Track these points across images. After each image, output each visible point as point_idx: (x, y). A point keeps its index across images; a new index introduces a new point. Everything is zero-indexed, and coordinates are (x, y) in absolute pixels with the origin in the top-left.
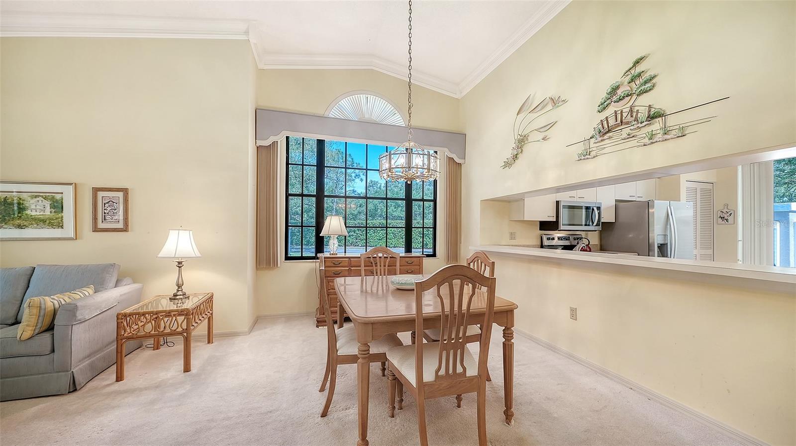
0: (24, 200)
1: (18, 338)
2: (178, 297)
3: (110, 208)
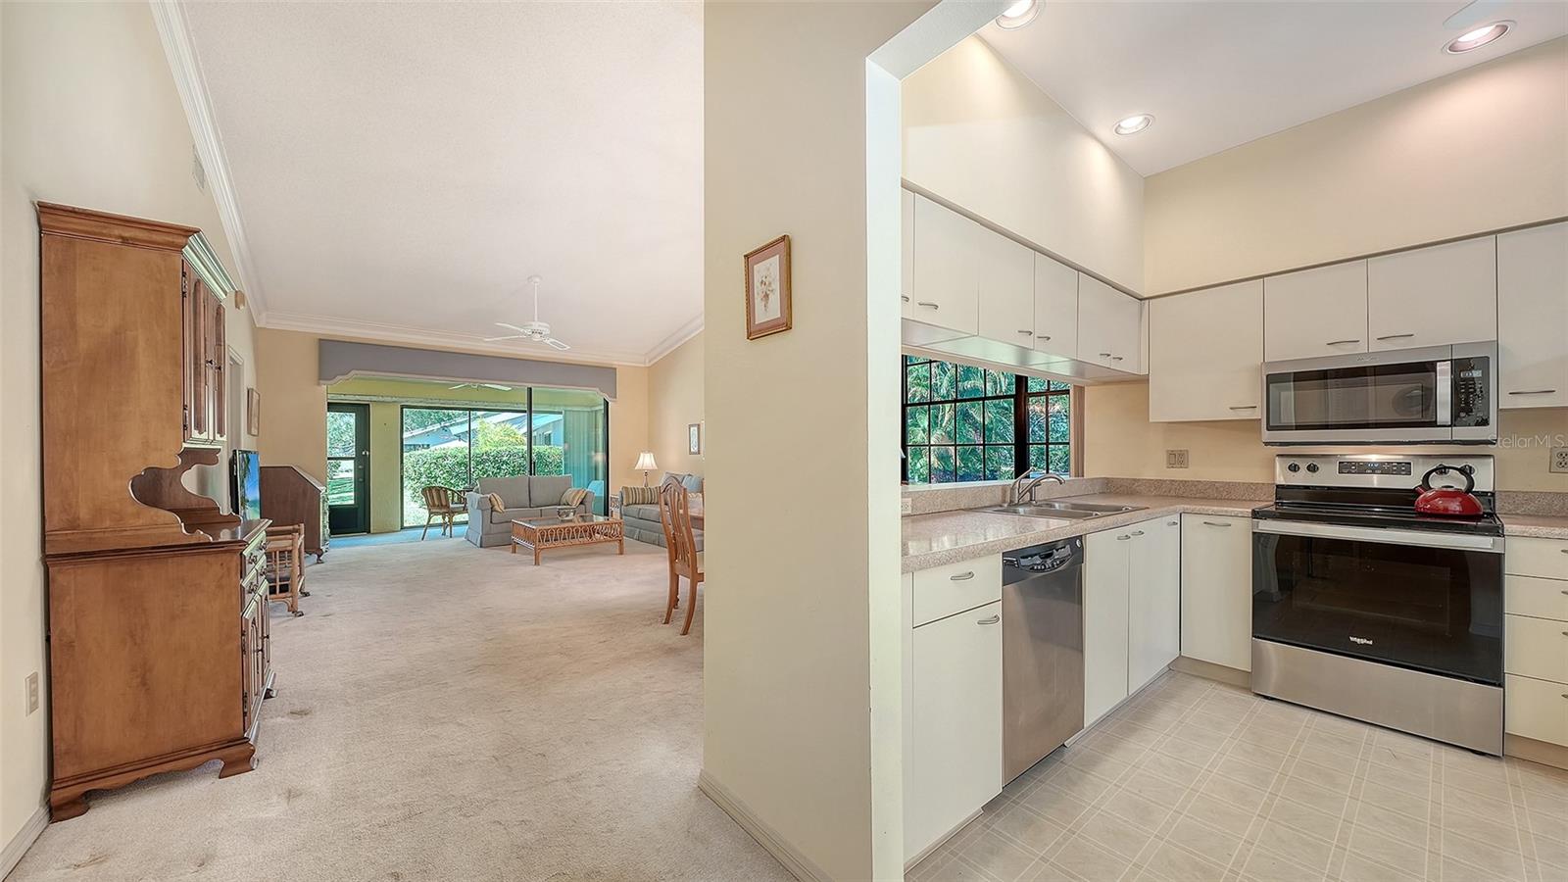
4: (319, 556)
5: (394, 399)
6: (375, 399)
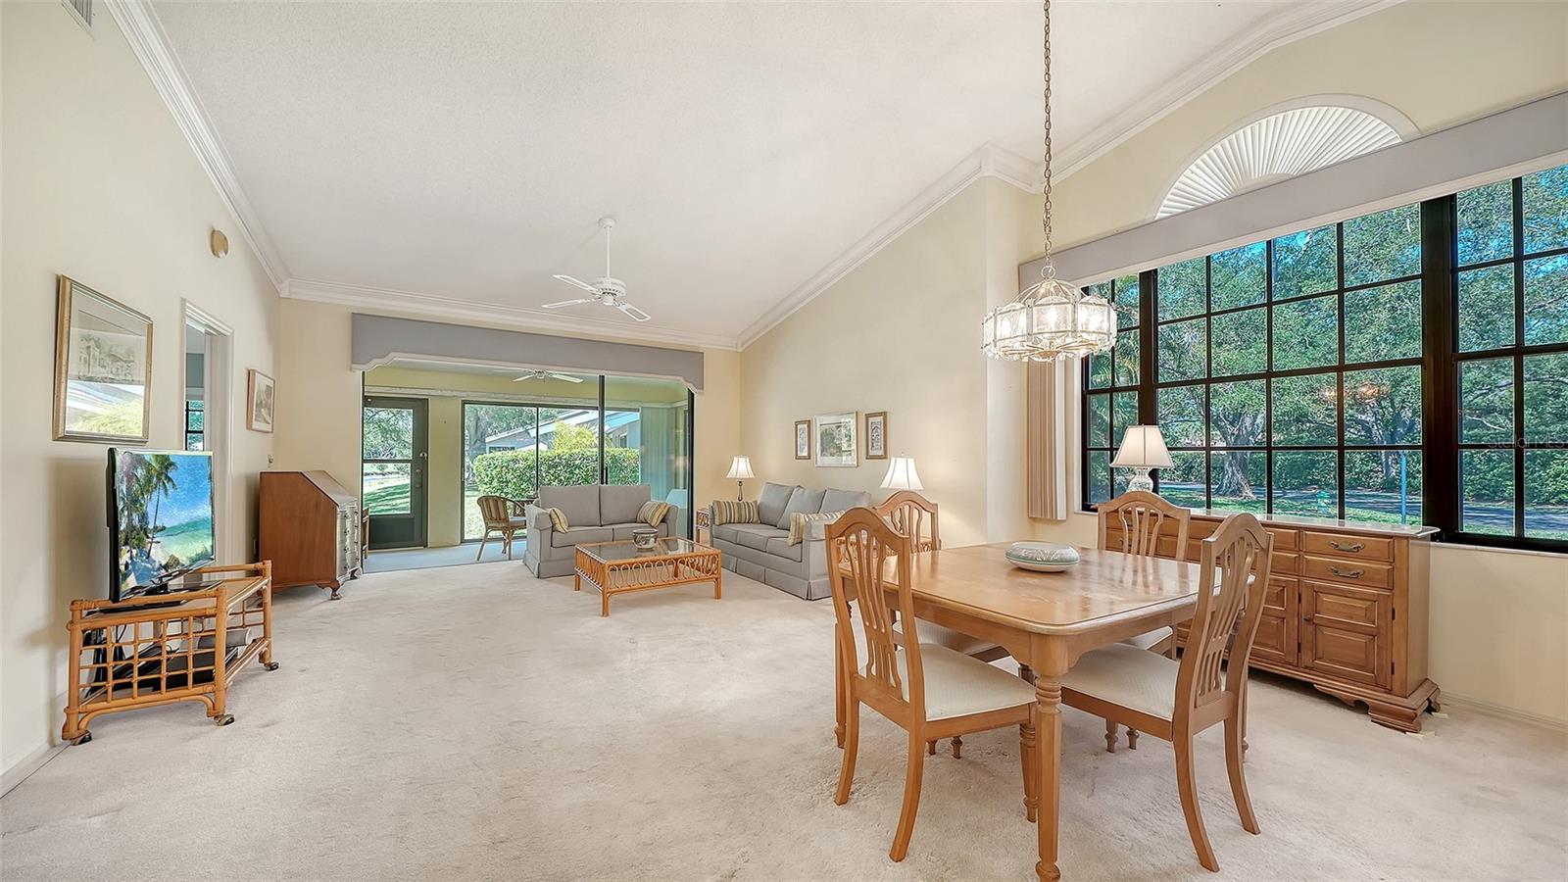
0: (833, 431)
3: (875, 435)
4: (335, 590)
5: (455, 393)
6: (433, 393)
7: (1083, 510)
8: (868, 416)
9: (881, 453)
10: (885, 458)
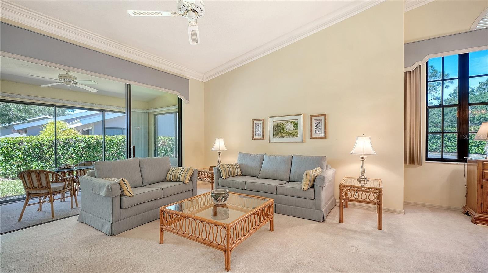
0: (284, 124)
1: (303, 189)
2: (362, 179)
3: (317, 126)
7: (426, 160)
8: (311, 116)
9: (323, 135)
10: (325, 138)
